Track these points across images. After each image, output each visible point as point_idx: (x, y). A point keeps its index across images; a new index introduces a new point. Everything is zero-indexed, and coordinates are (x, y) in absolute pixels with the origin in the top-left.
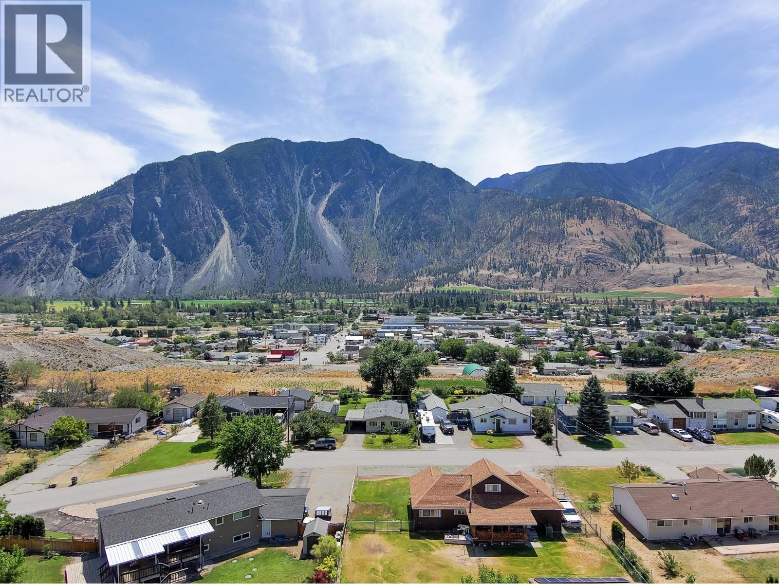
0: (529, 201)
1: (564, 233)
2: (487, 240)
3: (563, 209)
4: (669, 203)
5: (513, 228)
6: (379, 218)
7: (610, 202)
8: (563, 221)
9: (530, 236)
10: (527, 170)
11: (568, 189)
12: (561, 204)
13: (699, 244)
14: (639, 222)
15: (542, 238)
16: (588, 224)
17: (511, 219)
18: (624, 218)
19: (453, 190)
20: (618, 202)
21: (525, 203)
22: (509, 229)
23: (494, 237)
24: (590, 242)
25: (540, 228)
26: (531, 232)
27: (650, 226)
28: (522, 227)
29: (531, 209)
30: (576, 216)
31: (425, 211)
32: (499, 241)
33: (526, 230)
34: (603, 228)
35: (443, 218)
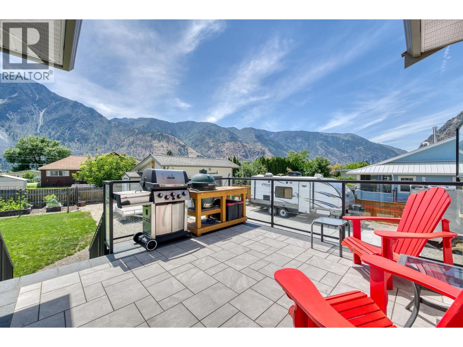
0: (137, 131)
1: (152, 146)
2: (116, 146)
3: (152, 136)
4: (190, 140)
5: (129, 142)
6: (42, 127)
7: (170, 136)
8: (152, 141)
9: (137, 146)
10: (135, 118)
11: (154, 129)
12: (151, 134)
13: (199, 154)
14: (180, 145)
15: (143, 147)
16: (162, 143)
17: (128, 137)
18: (175, 143)
19: (96, 119)
20: (173, 137)
21: (135, 131)
22: (126, 142)
23: (119, 144)
24: (162, 150)
25: (142, 143)
26: (137, 144)
27: (183, 146)
28: (134, 141)
29: (138, 134)
30: (157, 140)
31: (77, 127)
32: (122, 146)
33: (135, 143)
34: (167, 146)
35: (90, 132)
